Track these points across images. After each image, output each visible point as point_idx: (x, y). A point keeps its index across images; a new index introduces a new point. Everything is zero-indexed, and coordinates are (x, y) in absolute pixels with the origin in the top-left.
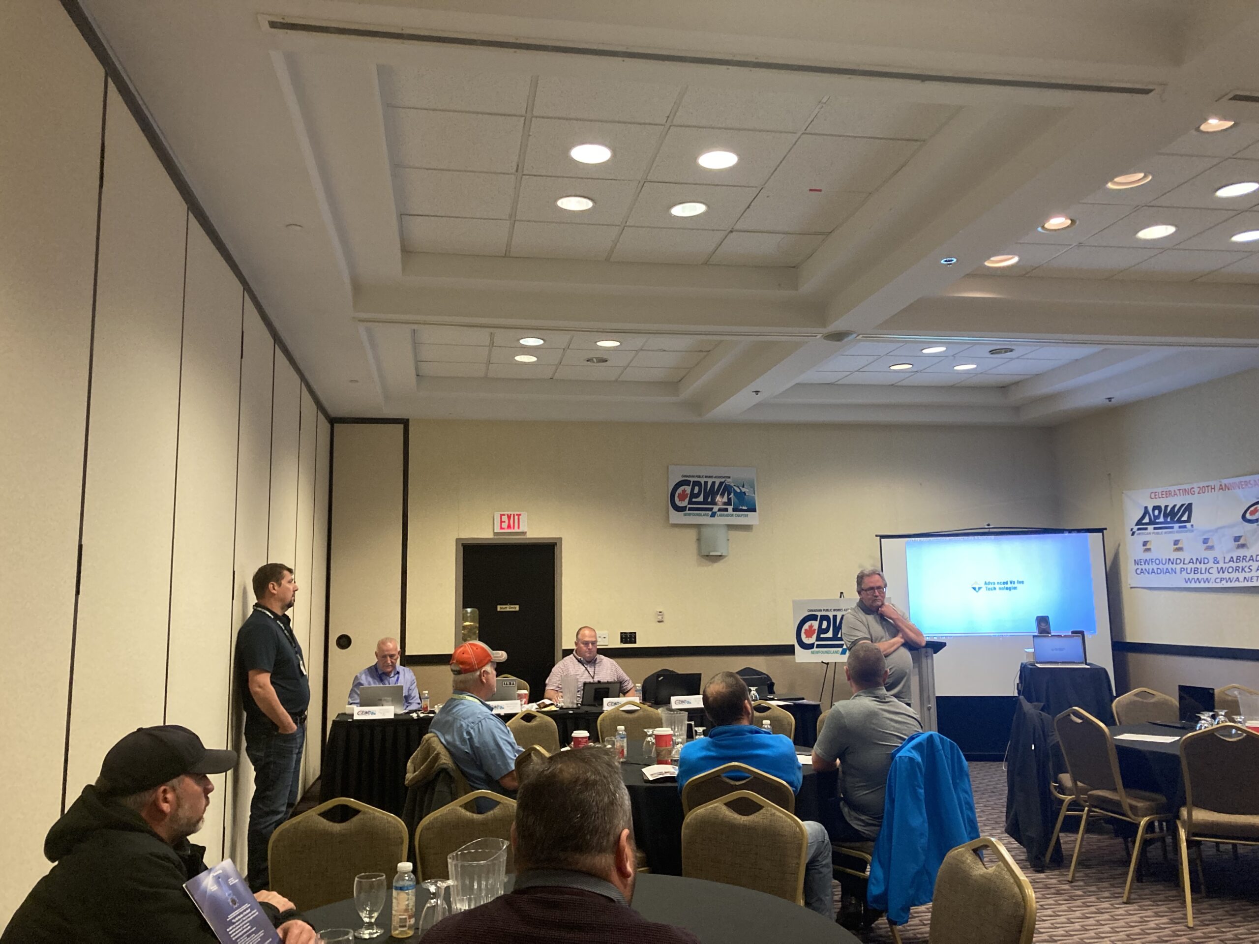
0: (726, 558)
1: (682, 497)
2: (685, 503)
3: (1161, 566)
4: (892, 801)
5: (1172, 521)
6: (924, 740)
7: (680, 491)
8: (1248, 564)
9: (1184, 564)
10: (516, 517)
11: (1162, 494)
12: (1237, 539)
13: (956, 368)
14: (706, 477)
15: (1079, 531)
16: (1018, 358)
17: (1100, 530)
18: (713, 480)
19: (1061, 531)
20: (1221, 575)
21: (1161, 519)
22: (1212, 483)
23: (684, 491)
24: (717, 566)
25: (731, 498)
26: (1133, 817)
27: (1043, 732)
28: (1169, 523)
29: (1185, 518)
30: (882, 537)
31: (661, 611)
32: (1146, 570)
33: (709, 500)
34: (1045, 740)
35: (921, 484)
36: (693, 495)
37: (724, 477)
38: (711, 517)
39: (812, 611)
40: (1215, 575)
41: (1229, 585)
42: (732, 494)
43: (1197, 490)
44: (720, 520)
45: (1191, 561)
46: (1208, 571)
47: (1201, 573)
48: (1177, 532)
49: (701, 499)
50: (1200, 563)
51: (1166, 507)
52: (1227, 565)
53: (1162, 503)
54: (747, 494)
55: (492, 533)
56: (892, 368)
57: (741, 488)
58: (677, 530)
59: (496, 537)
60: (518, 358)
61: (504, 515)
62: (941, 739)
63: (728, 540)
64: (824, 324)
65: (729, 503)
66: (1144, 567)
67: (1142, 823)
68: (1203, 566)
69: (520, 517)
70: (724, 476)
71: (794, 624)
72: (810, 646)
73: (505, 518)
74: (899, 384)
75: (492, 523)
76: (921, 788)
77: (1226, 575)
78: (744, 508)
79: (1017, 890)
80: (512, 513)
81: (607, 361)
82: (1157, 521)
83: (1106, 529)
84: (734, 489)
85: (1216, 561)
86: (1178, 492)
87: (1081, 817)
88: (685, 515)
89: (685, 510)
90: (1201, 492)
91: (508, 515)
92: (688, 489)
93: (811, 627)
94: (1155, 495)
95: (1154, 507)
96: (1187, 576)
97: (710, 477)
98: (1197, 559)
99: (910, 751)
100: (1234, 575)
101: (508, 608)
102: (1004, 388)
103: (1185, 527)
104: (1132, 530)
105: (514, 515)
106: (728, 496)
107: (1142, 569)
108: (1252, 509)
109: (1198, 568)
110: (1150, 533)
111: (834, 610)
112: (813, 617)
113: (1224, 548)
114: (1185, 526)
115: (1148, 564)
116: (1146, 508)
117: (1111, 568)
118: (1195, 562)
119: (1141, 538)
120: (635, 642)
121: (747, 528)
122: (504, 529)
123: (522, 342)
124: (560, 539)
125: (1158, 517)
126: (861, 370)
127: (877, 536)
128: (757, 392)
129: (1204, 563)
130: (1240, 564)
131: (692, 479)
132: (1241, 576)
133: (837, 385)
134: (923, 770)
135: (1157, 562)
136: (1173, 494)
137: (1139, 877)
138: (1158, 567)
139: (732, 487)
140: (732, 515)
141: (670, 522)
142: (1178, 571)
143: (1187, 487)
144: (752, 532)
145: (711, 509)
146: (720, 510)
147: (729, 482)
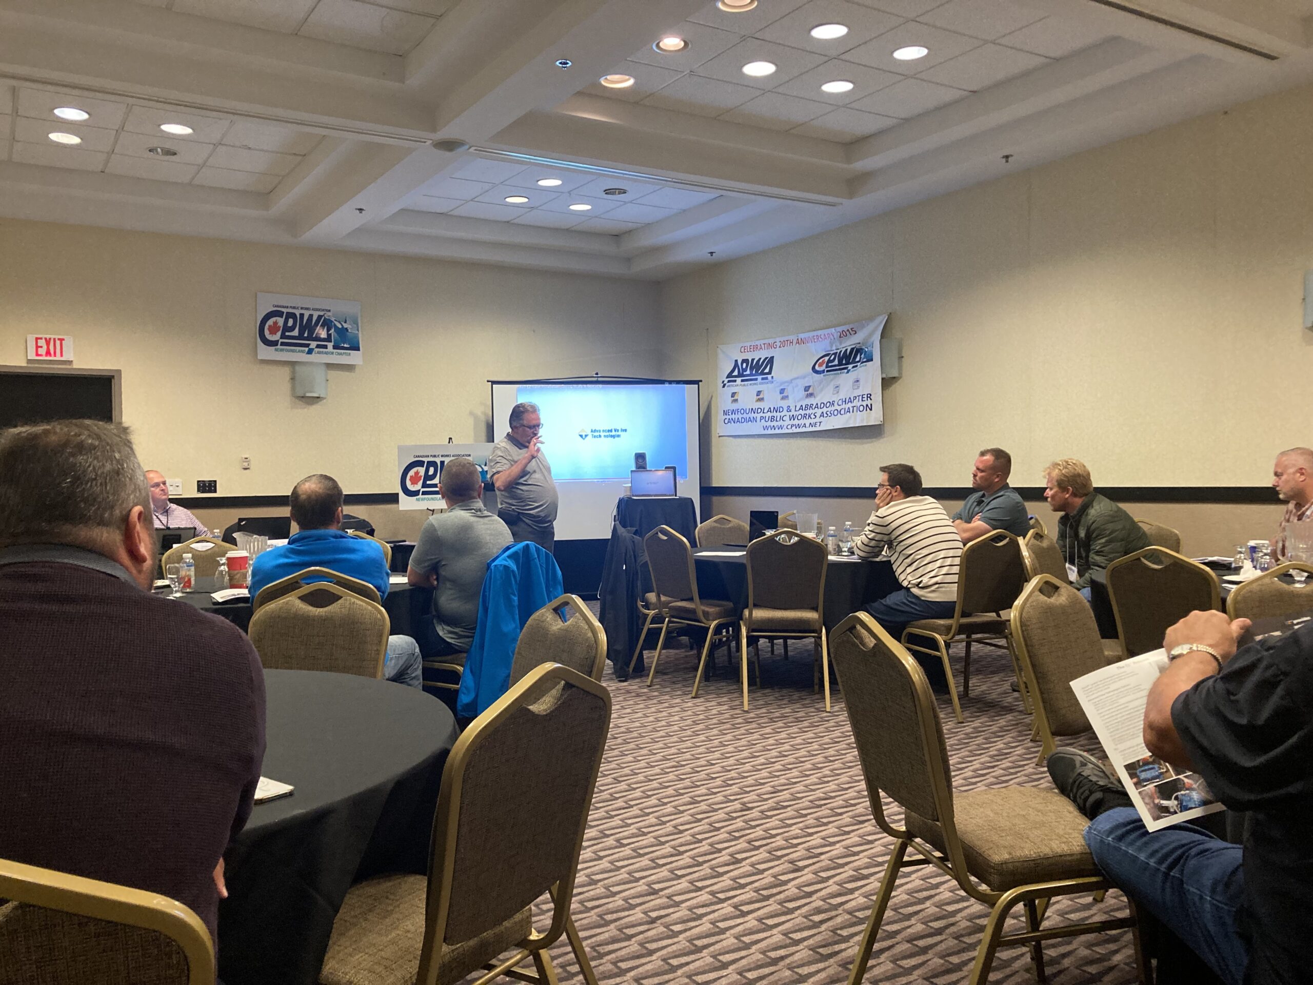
0: (324, 400)
1: (273, 330)
2: (277, 337)
3: (745, 416)
4: (486, 610)
5: (757, 374)
6: (520, 550)
7: (270, 322)
8: (814, 411)
9: (763, 412)
10: (58, 343)
11: (750, 348)
12: (807, 389)
13: (573, 207)
14: (302, 308)
15: (678, 382)
16: (631, 202)
17: (696, 382)
18: (311, 312)
19: (662, 382)
20: (792, 422)
21: (748, 372)
22: (791, 338)
23: (275, 323)
24: (315, 409)
25: (331, 334)
26: (704, 620)
27: (634, 552)
28: (754, 375)
29: (767, 370)
30: (493, 383)
31: (246, 456)
32: (732, 419)
33: (306, 335)
34: (635, 561)
35: (534, 331)
36: (286, 329)
37: (323, 310)
38: (307, 354)
39: (419, 457)
40: (787, 422)
41: (798, 430)
42: (333, 330)
43: (778, 344)
44: (318, 358)
45: (770, 410)
46: (782, 418)
47: (776, 421)
48: (761, 384)
49: (296, 333)
50: (776, 412)
51: (753, 360)
52: (798, 413)
53: (750, 356)
54: (350, 331)
55: (25, 361)
56: (509, 200)
57: (343, 323)
58: (267, 368)
59: (30, 365)
60: (55, 137)
61: (41, 338)
62: (537, 550)
63: (327, 380)
64: (434, 129)
65: (328, 339)
66: (730, 417)
67: (712, 626)
68: (778, 414)
69: (63, 342)
70: (323, 308)
71: (399, 470)
72: (415, 493)
73: (42, 343)
74: (515, 221)
75: (23, 347)
76: (514, 595)
77: (796, 422)
78: (345, 346)
79: (590, 634)
80: (53, 337)
81: (175, 154)
82: (745, 373)
83: (701, 381)
84: (335, 325)
85: (789, 410)
86: (763, 346)
87: (661, 629)
88: (276, 350)
89: (277, 345)
90: (782, 345)
91: (46, 339)
92: (281, 321)
93: (417, 473)
94: (744, 350)
95: (743, 359)
96: (765, 424)
97: (307, 309)
98: (774, 408)
99: (506, 561)
100: (802, 422)
102: (617, 237)
103: (767, 378)
104: (723, 382)
105: (54, 339)
106: (328, 330)
107: (729, 419)
108: (821, 361)
109: (774, 417)
110: (737, 385)
111: (442, 456)
112: (420, 464)
113: (796, 398)
115: (735, 414)
116: (736, 361)
117: (703, 420)
118: (772, 410)
119: (729, 390)
120: (215, 491)
121: (350, 368)
122: (41, 355)
123: (58, 112)
124: (119, 371)
125: (745, 370)
126: (476, 200)
127: (488, 381)
128: (361, 210)
129: (779, 412)
130: (808, 412)
131: (285, 310)
132: (807, 422)
133: (450, 215)
134: (518, 579)
135: (742, 411)
136: (758, 347)
137: (707, 677)
138: (742, 416)
139: (332, 321)
140: (333, 353)
141: (258, 358)
142: (758, 419)
143: (771, 341)
144: (355, 372)
145: (308, 345)
146: (318, 346)
147: (329, 316)
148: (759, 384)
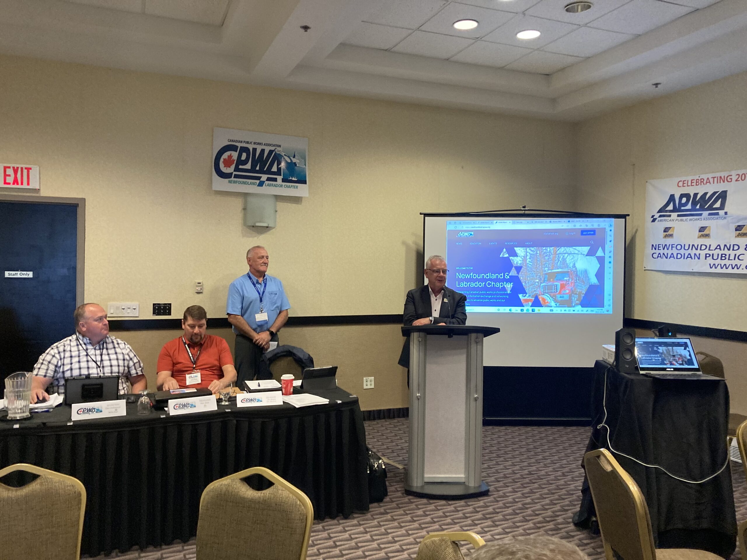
0: (274, 230)
1: (228, 163)
2: (231, 170)
3: (682, 252)
7: (225, 156)
9: (709, 250)
10: (25, 172)
11: (692, 183)
14: (255, 143)
15: (607, 216)
17: (624, 216)
18: (262, 147)
19: (590, 216)
23: (230, 157)
24: (263, 237)
25: (281, 168)
28: (698, 210)
29: (718, 205)
30: (426, 215)
31: (200, 281)
32: (664, 254)
33: (258, 168)
35: (462, 167)
36: (240, 162)
38: (258, 186)
42: (282, 164)
43: (734, 178)
44: (269, 190)
47: (729, 259)
48: (706, 219)
49: (248, 166)
50: (729, 250)
51: (696, 195)
53: (691, 191)
54: (298, 165)
57: (292, 158)
58: (220, 197)
61: (9, 167)
63: (277, 211)
66: (662, 252)
68: (731, 252)
69: (30, 171)
70: (274, 143)
73: (10, 172)
78: (293, 179)
80: (20, 166)
82: (682, 208)
83: (628, 215)
84: (284, 159)
86: (711, 180)
88: (230, 182)
89: (231, 177)
90: (740, 179)
91: (14, 168)
92: (235, 155)
94: (683, 184)
95: (681, 195)
96: (712, 262)
97: (259, 144)
98: (725, 245)
101: (19, 274)
102: (548, 76)
104: (653, 216)
105: (22, 168)
106: (278, 165)
107: (659, 254)
109: (726, 255)
110: (673, 220)
114: (718, 213)
115: (668, 249)
116: (672, 196)
118: (722, 248)
119: (661, 225)
120: (170, 314)
121: (297, 200)
122: (9, 184)
124: (84, 200)
126: (422, 28)
127: (421, 214)
129: (733, 250)
131: (239, 145)
133: (393, 52)
135: (679, 247)
136: (705, 182)
138: (679, 252)
139: (283, 156)
140: (281, 186)
141: (213, 189)
142: (703, 257)
143: (722, 174)
144: (301, 204)
145: (259, 178)
146: (269, 179)
147: (279, 151)
148: (704, 219)
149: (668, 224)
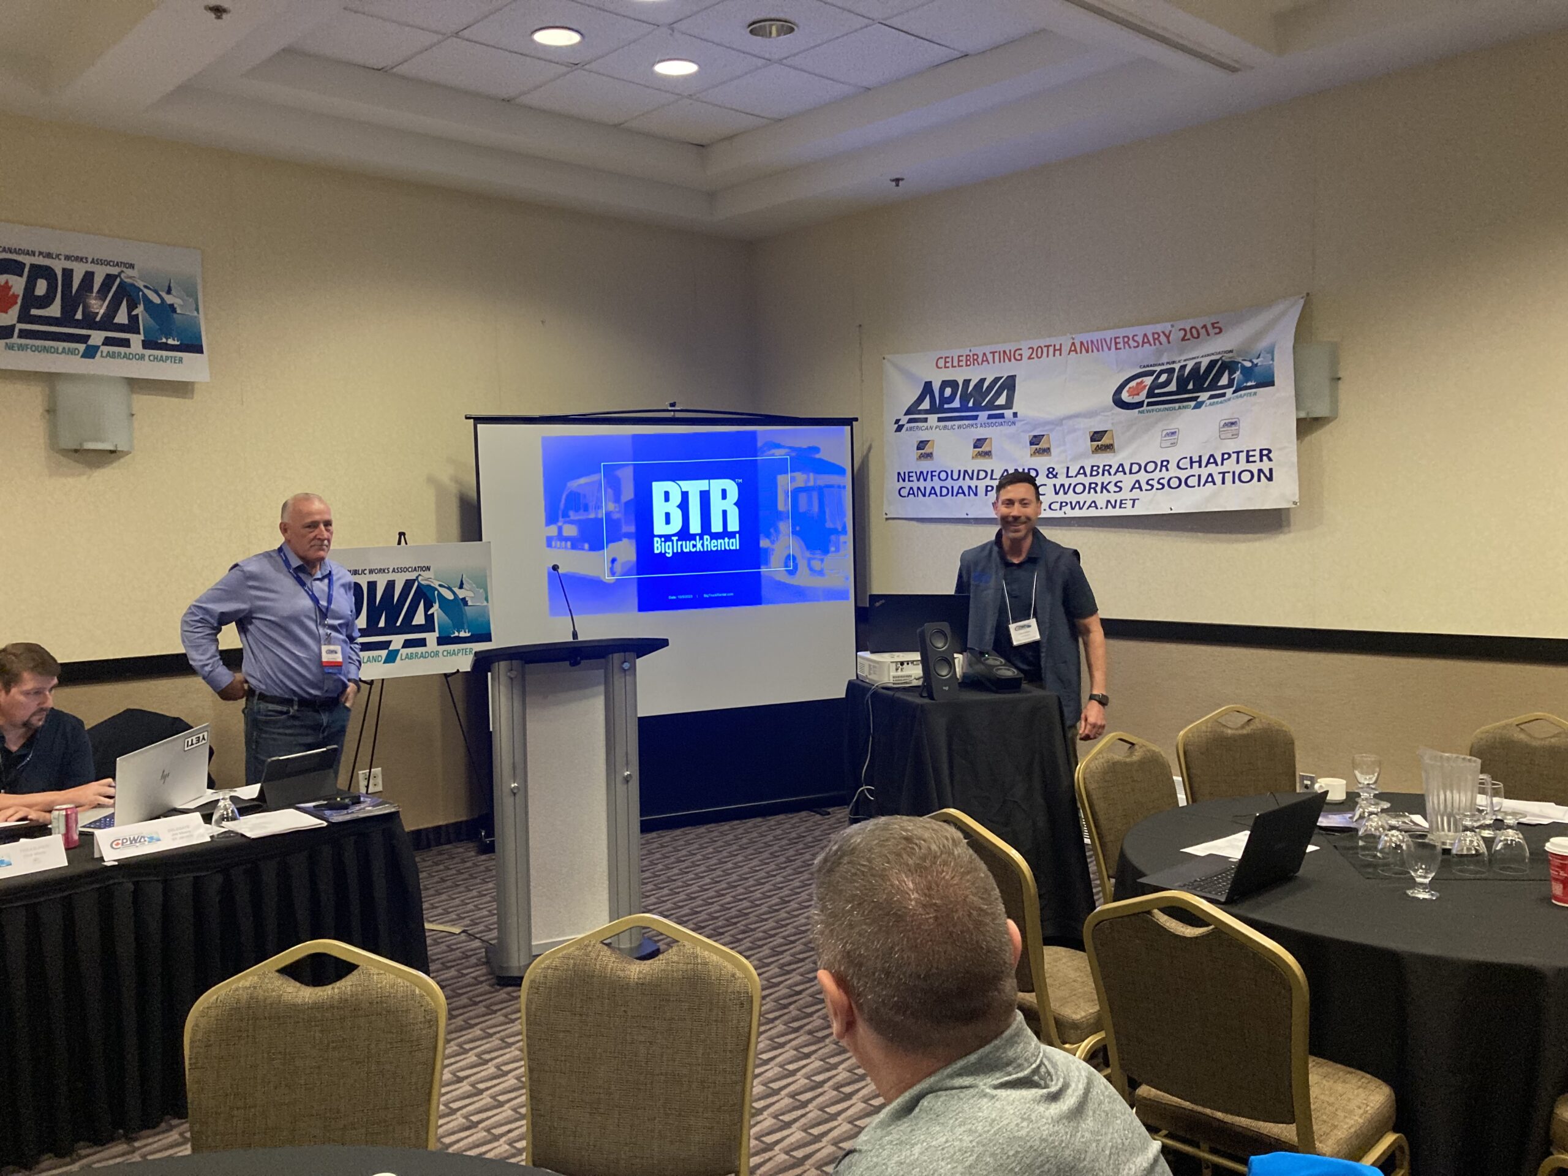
0: (128, 457)
2: (9, 318)
5: (977, 407)
8: (1114, 479)
11: (959, 361)
17: (850, 422)
18: (87, 267)
19: (793, 421)
21: (956, 404)
22: (1056, 341)
24: (104, 476)
25: (137, 315)
28: (971, 410)
29: (1002, 401)
30: (479, 420)
32: (919, 488)
33: (78, 316)
38: (83, 356)
40: (1050, 496)
42: (141, 307)
43: (1026, 353)
44: (108, 366)
48: (985, 425)
51: (967, 382)
54: (178, 311)
56: (536, 36)
57: (163, 294)
63: (133, 415)
66: (915, 485)
70: (116, 259)
78: (171, 341)
82: (946, 406)
83: (856, 419)
84: (144, 294)
85: (1051, 474)
86: (990, 357)
89: (11, 336)
90: (1034, 355)
92: (17, 284)
94: (946, 362)
95: (944, 382)
100: (1087, 498)
102: (702, 148)
103: (1002, 416)
104: (897, 421)
106: (132, 307)
107: (911, 488)
108: (1133, 384)
110: (931, 428)
113: (1069, 452)
114: (1003, 414)
115: (925, 480)
116: (928, 386)
119: (911, 437)
121: (181, 389)
125: (951, 399)
126: (465, 33)
127: (467, 418)
128: (219, 10)
131: (28, 260)
135: (943, 475)
136: (980, 360)
138: (943, 484)
139: (139, 289)
140: (142, 357)
142: (981, 491)
144: (192, 398)
145: (84, 339)
146: (108, 342)
147: (131, 277)
148: (981, 426)
149: (924, 436)
